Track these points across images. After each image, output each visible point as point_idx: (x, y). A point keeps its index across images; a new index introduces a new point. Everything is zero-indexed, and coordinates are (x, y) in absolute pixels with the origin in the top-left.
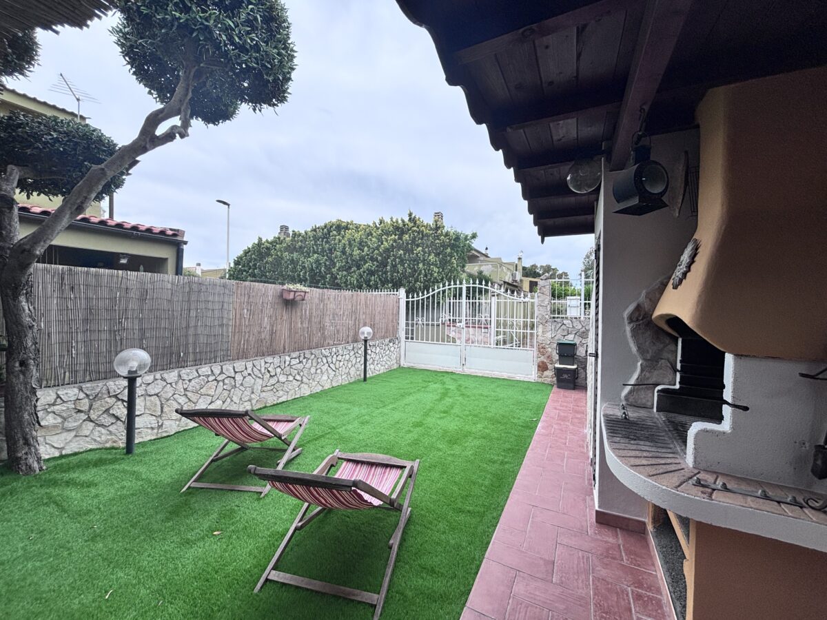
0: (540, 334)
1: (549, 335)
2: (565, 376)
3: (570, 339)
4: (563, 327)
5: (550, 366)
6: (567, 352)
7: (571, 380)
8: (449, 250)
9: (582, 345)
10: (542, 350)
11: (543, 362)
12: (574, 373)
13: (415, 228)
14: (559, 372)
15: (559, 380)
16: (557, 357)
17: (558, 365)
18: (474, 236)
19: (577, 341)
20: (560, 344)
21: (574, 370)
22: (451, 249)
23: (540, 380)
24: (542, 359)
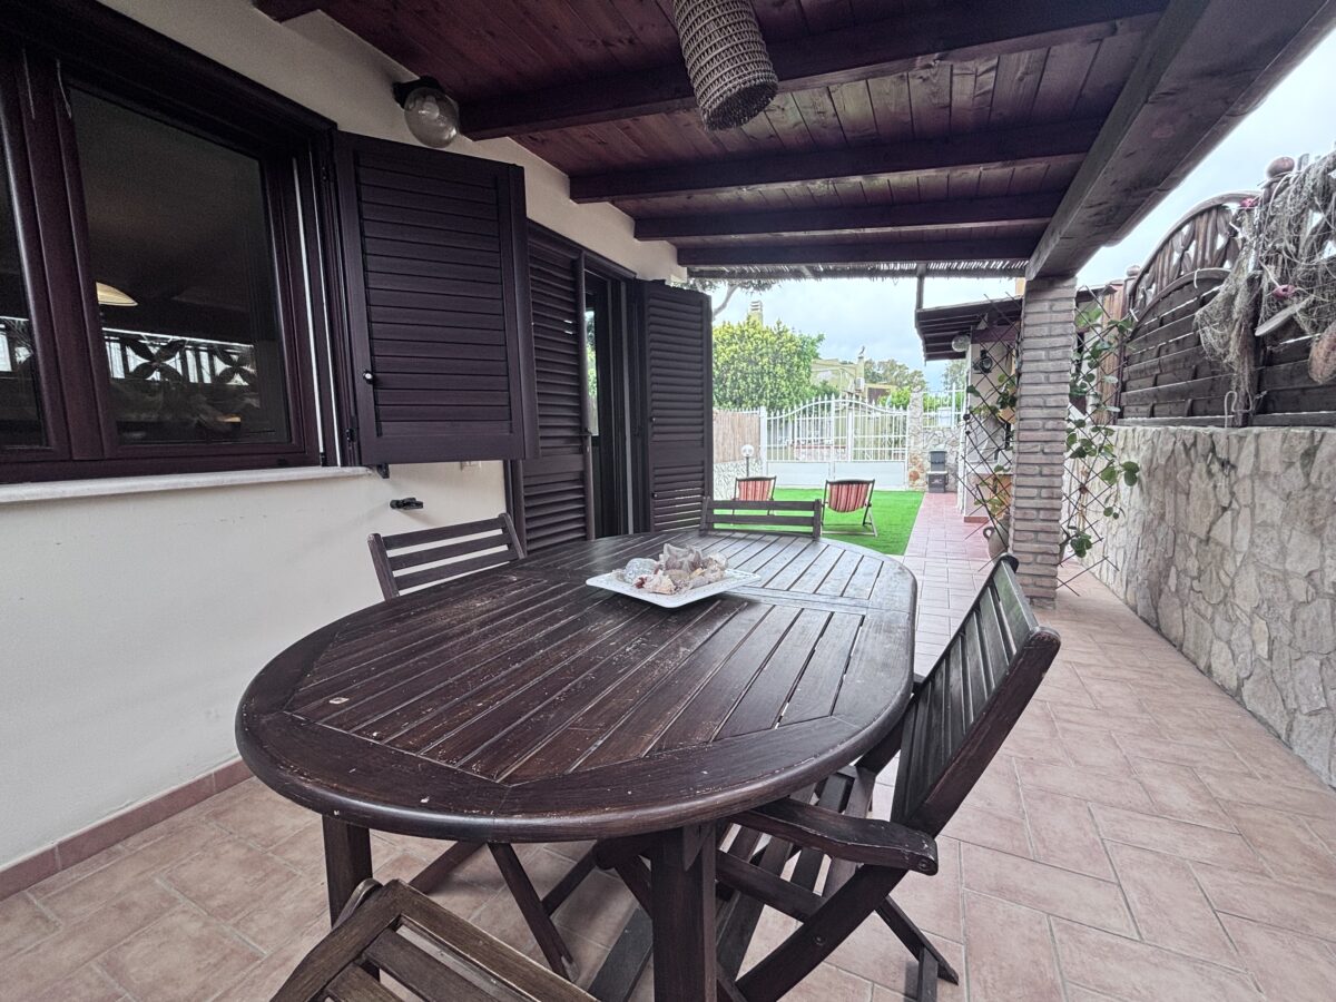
0: (912, 445)
1: (921, 446)
2: (937, 481)
3: (941, 447)
4: (935, 437)
5: (921, 475)
6: (938, 459)
7: (940, 484)
8: (796, 359)
9: (952, 453)
10: (914, 460)
11: (915, 472)
12: (945, 478)
13: (757, 336)
14: (932, 478)
15: (931, 486)
16: (929, 465)
17: (930, 472)
18: (820, 339)
19: (947, 449)
20: (933, 453)
21: (945, 475)
22: (799, 357)
23: (911, 489)
24: (914, 468)
